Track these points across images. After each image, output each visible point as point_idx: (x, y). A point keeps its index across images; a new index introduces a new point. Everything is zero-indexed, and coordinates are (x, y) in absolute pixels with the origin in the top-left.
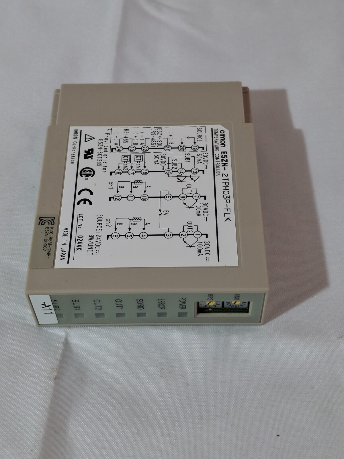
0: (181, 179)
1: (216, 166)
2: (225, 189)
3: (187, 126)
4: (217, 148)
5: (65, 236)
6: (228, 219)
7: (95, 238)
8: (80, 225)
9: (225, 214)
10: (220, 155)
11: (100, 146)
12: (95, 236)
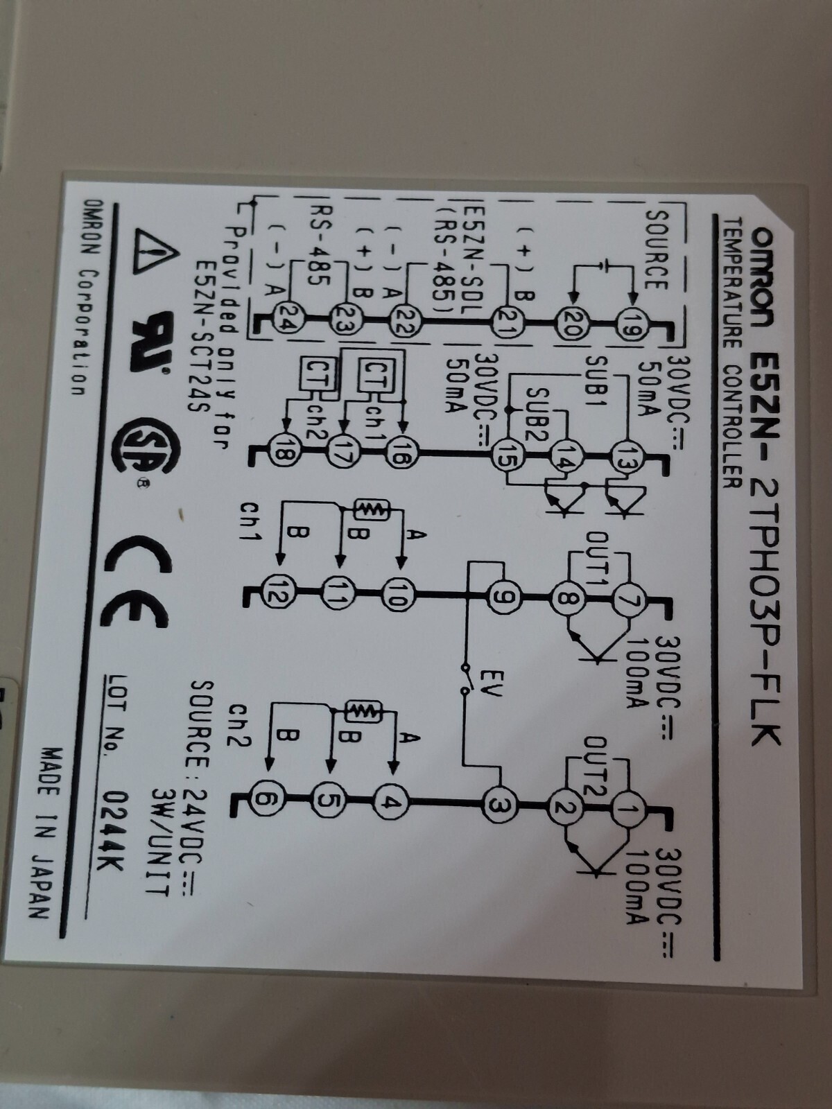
0: (566, 496)
1: (725, 433)
2: (760, 565)
3: (600, 198)
4: (733, 329)
5: (49, 790)
6: (768, 730)
7: (180, 805)
8: (112, 736)
9: (754, 702)
10: (746, 376)
11: (202, 299)
12: (180, 794)
